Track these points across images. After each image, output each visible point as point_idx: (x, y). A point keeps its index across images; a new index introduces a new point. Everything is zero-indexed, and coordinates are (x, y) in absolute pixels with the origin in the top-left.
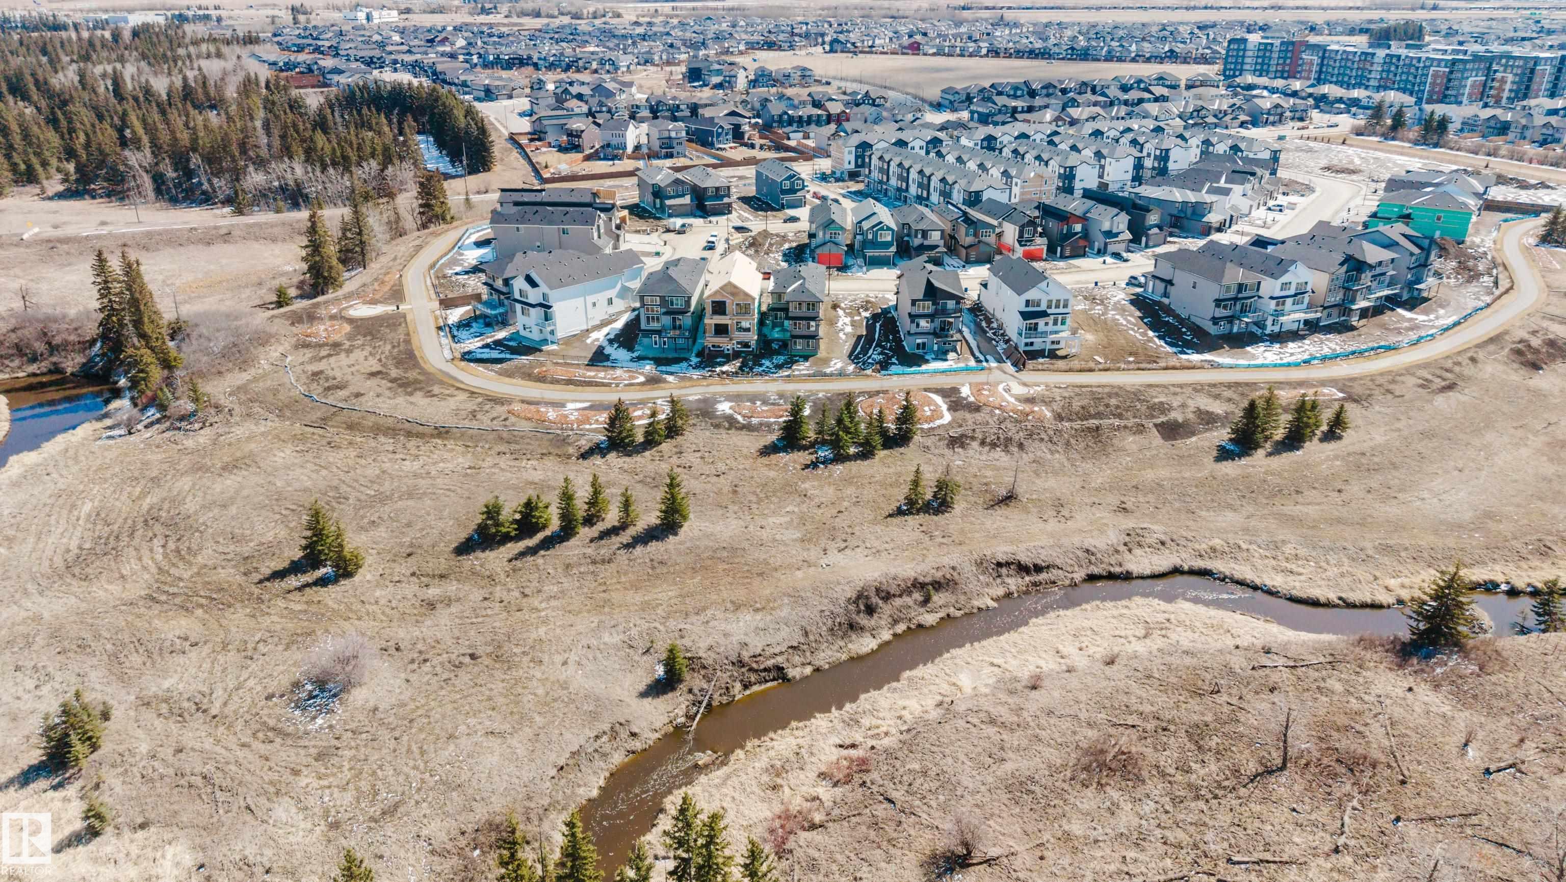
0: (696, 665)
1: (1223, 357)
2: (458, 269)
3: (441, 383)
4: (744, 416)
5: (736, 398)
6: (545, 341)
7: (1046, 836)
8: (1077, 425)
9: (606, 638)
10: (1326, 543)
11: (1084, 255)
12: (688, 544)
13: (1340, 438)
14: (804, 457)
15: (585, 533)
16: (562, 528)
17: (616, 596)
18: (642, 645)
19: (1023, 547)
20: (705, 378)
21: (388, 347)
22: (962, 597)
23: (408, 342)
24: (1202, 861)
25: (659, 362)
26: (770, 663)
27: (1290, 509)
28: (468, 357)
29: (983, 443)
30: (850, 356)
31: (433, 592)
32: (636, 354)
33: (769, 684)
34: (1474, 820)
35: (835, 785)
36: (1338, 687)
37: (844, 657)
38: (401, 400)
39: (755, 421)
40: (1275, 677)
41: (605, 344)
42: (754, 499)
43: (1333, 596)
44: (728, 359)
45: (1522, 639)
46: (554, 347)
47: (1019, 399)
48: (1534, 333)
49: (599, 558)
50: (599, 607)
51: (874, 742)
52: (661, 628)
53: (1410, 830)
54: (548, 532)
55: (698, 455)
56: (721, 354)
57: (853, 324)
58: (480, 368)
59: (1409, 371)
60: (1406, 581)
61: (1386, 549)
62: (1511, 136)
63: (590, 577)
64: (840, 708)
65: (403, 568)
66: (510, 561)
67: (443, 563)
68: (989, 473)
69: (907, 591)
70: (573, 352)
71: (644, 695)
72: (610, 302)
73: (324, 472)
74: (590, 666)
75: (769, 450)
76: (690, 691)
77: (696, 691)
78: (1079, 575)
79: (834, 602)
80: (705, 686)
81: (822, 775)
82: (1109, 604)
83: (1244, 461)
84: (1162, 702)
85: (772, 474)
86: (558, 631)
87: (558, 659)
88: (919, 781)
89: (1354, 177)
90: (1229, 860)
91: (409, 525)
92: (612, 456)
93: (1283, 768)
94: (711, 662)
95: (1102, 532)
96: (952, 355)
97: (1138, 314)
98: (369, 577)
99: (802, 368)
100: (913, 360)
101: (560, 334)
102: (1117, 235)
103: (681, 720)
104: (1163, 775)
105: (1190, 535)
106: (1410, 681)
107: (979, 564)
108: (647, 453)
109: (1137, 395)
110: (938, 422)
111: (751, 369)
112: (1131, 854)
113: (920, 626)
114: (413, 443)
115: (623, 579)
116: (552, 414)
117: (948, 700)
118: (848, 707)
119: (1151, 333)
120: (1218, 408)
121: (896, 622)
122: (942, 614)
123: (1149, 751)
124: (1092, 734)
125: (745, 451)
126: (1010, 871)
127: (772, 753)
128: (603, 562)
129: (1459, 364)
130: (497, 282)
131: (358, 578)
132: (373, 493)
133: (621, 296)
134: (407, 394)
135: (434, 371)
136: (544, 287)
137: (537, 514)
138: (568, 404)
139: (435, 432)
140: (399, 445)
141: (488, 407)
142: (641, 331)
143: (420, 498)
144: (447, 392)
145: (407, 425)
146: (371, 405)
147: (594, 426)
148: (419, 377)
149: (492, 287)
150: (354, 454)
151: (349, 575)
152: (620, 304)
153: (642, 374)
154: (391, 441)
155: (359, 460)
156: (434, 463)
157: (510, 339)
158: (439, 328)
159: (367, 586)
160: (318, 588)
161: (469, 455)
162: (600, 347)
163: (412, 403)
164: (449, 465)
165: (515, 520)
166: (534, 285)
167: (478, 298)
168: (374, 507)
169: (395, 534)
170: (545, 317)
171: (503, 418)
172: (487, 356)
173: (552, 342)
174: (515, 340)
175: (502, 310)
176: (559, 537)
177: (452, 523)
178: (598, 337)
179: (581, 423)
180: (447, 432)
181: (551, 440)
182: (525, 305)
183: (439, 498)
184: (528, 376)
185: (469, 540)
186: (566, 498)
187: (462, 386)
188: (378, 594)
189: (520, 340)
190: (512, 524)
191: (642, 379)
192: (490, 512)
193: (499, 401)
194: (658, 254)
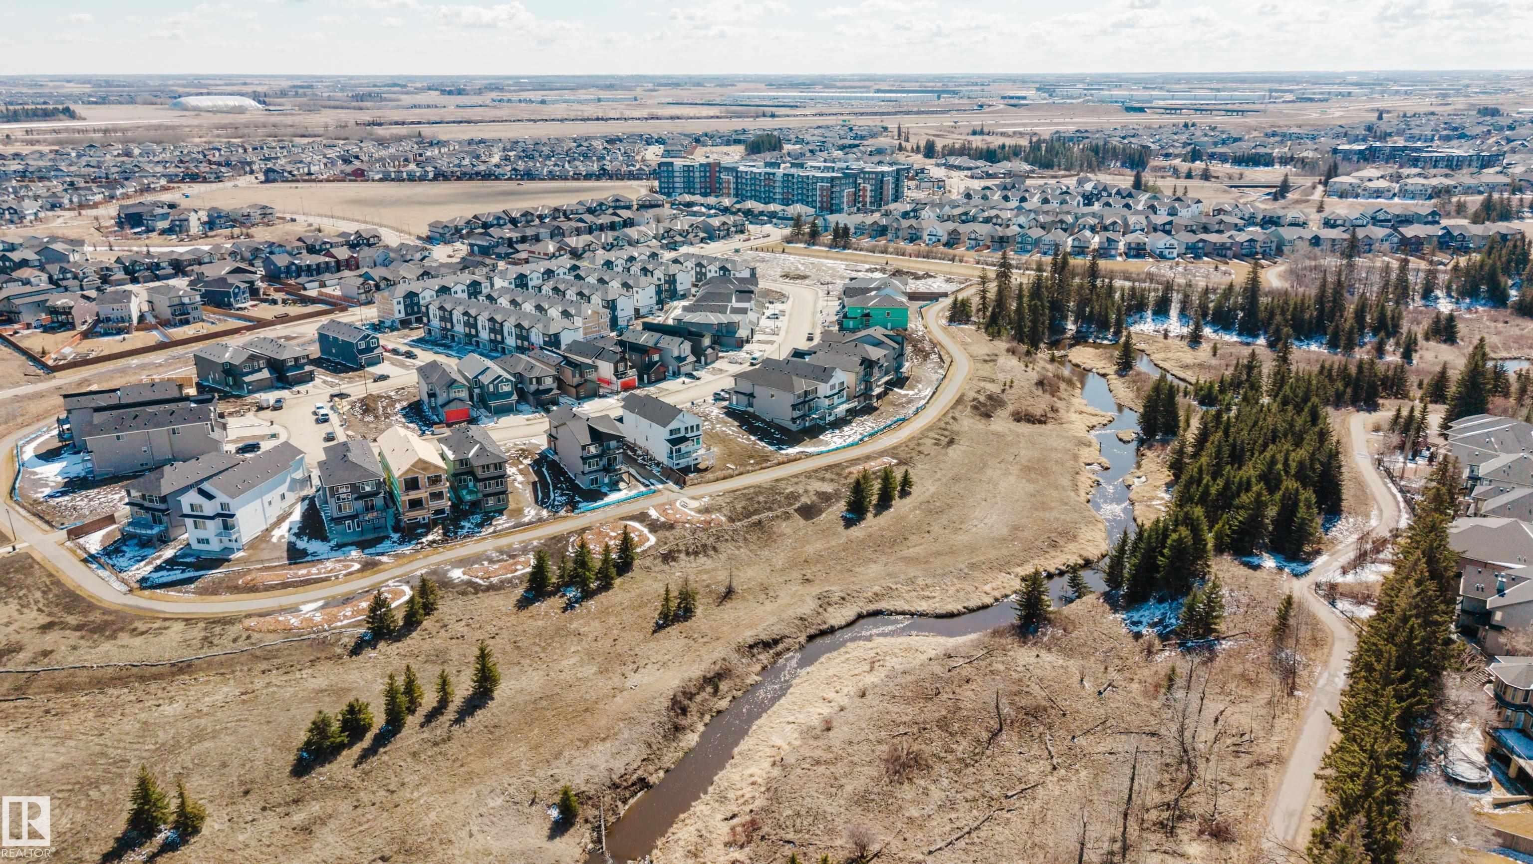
0: (585, 798)
1: (809, 448)
2: (47, 491)
3: (140, 618)
4: (482, 578)
5: (460, 563)
6: (231, 551)
7: (899, 825)
8: (745, 522)
9: (492, 804)
10: (939, 571)
11: (664, 379)
12: (508, 704)
13: (909, 493)
14: (557, 602)
15: (412, 721)
16: (388, 722)
17: (476, 766)
18: (525, 797)
19: (760, 629)
20: (417, 551)
21: (38, 595)
22: (738, 680)
23: (58, 583)
24: (993, 803)
25: (362, 545)
26: (635, 777)
27: (906, 553)
28: (145, 584)
29: (688, 554)
30: (536, 502)
31: (299, 817)
32: (333, 543)
33: (639, 795)
34: (1108, 724)
35: (742, 847)
36: (1001, 667)
37: (681, 754)
38: (107, 646)
39: (495, 580)
40: (964, 673)
41: (293, 539)
42: (537, 649)
43: (960, 608)
44: (428, 527)
45: (1073, 605)
46: (241, 554)
47: (699, 511)
48: (978, 392)
49: (438, 739)
50: (469, 779)
51: (750, 807)
52: (533, 779)
53: (1081, 741)
54: (374, 731)
55: (463, 623)
56: (418, 525)
57: (521, 472)
58: (172, 593)
59: (923, 434)
60: (994, 585)
61: (973, 566)
62: (890, 236)
63: (440, 758)
64: (706, 793)
65: (248, 807)
66: (355, 766)
67: (291, 789)
68: (705, 577)
69: (701, 688)
70: (265, 555)
71: (551, 837)
72: (283, 497)
73: (72, 743)
74: (494, 831)
75: (524, 603)
76: (587, 821)
77: (592, 820)
78: (802, 639)
79: (658, 713)
80: (597, 813)
81: (728, 844)
82: (835, 654)
83: (863, 524)
84: (911, 712)
85: (540, 623)
86: (447, 812)
87: (464, 834)
88: (798, 821)
89: (807, 282)
90: (1007, 797)
91: (224, 765)
92: (382, 645)
93: (1001, 730)
94: (592, 792)
95: (803, 601)
96: (622, 485)
97: (736, 424)
98: (217, 827)
99: (502, 522)
100: (594, 495)
101: (245, 539)
102: (684, 359)
103: (590, 846)
104: (940, 759)
105: (857, 588)
106: (1034, 652)
107: (738, 650)
108: (414, 634)
109: (773, 489)
110: (647, 545)
111: (456, 533)
112: (953, 816)
113: (719, 712)
114: (153, 687)
115: (471, 750)
116: (294, 621)
117: (778, 758)
118: (710, 789)
119: (753, 438)
120: (828, 488)
121: (702, 715)
122: (729, 698)
123: (923, 746)
124: (885, 747)
125: (504, 609)
126: (892, 856)
127: (681, 843)
128: (444, 741)
129: (947, 423)
130: (152, 501)
131: (205, 831)
132: (153, 747)
133: (291, 489)
134: (108, 638)
135: (120, 608)
136: (221, 497)
137: (362, 716)
138: (302, 607)
139: (175, 669)
140: (139, 693)
141: (218, 630)
142: (333, 519)
143: (214, 737)
144: (156, 626)
145: (135, 670)
146: (71, 660)
147: (345, 622)
148: (106, 617)
149: (141, 506)
150: (91, 715)
151: (196, 831)
152: (291, 497)
153: (353, 560)
154: (126, 690)
155: (103, 720)
156: (198, 699)
157: (184, 556)
158: (85, 561)
159: (222, 835)
160: (170, 854)
161: (232, 682)
162: (289, 543)
163: (123, 646)
164: (217, 697)
165: (343, 729)
166: (209, 497)
167: (110, 519)
168: (167, 760)
169: (215, 778)
170: (226, 527)
171: (244, 637)
172: (170, 579)
173: (238, 550)
174: (191, 555)
175: (162, 528)
176: (389, 731)
177: (270, 750)
178: (282, 533)
179: (330, 622)
180: (189, 666)
181: (311, 645)
182: (199, 518)
183: (235, 731)
184: (236, 589)
185: (300, 760)
186: (391, 694)
187: (168, 616)
188: (241, 838)
189: (197, 555)
190: (341, 732)
191: (357, 566)
192: (320, 727)
193: (226, 621)
194: (274, 436)
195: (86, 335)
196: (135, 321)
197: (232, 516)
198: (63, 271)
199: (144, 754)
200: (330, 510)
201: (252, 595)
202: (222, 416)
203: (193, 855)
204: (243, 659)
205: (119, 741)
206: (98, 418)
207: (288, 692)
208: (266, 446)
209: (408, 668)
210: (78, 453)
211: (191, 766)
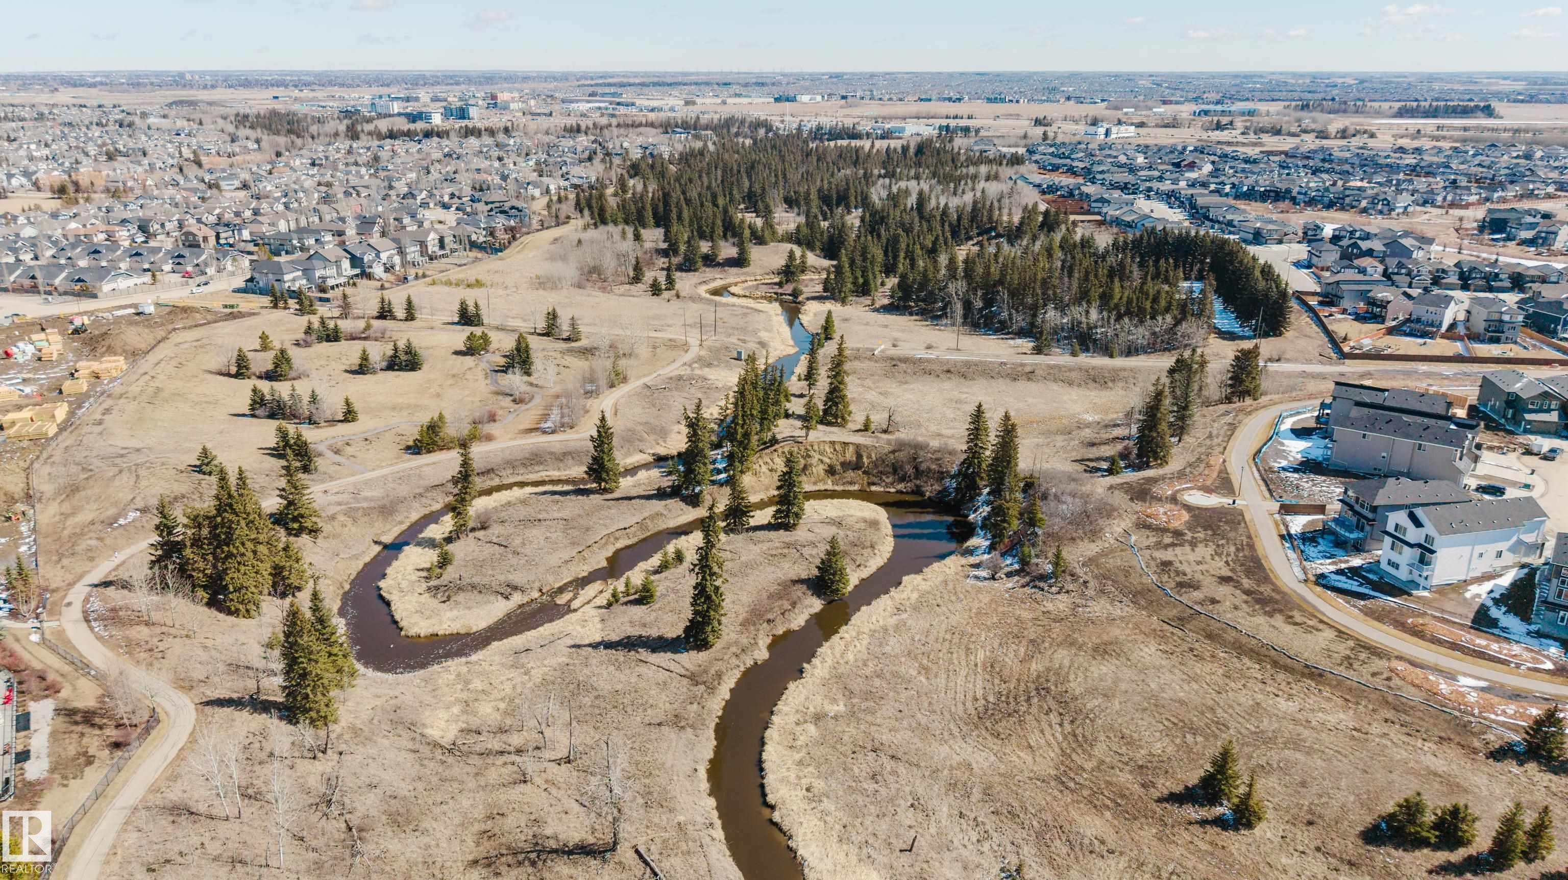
2: (1284, 463)
3: (1301, 610)
6: (1417, 586)
15: (1522, 870)
16: (1491, 852)
21: (1232, 549)
23: (1251, 546)
25: (1564, 644)
28: (1321, 580)
32: (1533, 628)
38: (1261, 620)
41: (1490, 603)
46: (1425, 594)
54: (1471, 850)
58: (1340, 600)
65: (1305, 837)
66: (1430, 872)
67: (1352, 847)
70: (1449, 606)
72: (1499, 554)
73: (1195, 686)
91: (1303, 784)
92: (1532, 767)
98: (1269, 835)
101: (1436, 581)
114: (1281, 676)
116: (1444, 687)
130: (1362, 506)
131: (1257, 831)
132: (1253, 729)
133: (1512, 550)
134: (1266, 613)
135: (1289, 592)
136: (1429, 529)
137: (1465, 827)
138: (1460, 678)
139: (1306, 671)
140: (1267, 675)
141: (1363, 656)
142: (1545, 602)
143: (1308, 753)
144: (1310, 623)
145: (1273, 653)
146: (1228, 617)
147: (1502, 718)
148: (1273, 594)
149: (1351, 508)
150: (1220, 671)
151: (1249, 826)
152: (1509, 558)
153: (1548, 657)
154: (1257, 666)
155: (1228, 681)
156: (1313, 710)
157: (1369, 571)
158: (1282, 537)
159: (1269, 845)
160: (1218, 830)
161: (1351, 712)
162: (1483, 605)
163: (1274, 627)
164: (1329, 718)
165: (1437, 826)
166: (1418, 524)
167: (1321, 509)
168: (1259, 748)
169: (1289, 791)
170: (1422, 561)
171: (1385, 676)
172: (1345, 586)
173: (1425, 588)
174: (1375, 573)
175: (1361, 535)
176: (1488, 863)
177: (1352, 798)
178: (1480, 592)
179: (1483, 709)
180: (1321, 675)
181: (1449, 722)
182: (1399, 540)
183: (1329, 760)
184: (1402, 626)
185: (1376, 827)
186: (1510, 824)
187: (1325, 619)
188: (1284, 860)
189: (1382, 574)
190: (1432, 828)
191: (1549, 666)
192: (1412, 809)
193: (1376, 652)
194: (1527, 486)
195: (1391, 331)
196: (1444, 329)
197: (1432, 552)
198: (1400, 265)
199: (1243, 731)
200: (1548, 591)
201: (1415, 639)
202: (1479, 447)
203: (1237, 845)
204: (1373, 696)
205: (1231, 707)
206: (1356, 412)
207: (1401, 754)
208: (1511, 493)
209: (1546, 810)
210: (1325, 438)
211: (1275, 766)
